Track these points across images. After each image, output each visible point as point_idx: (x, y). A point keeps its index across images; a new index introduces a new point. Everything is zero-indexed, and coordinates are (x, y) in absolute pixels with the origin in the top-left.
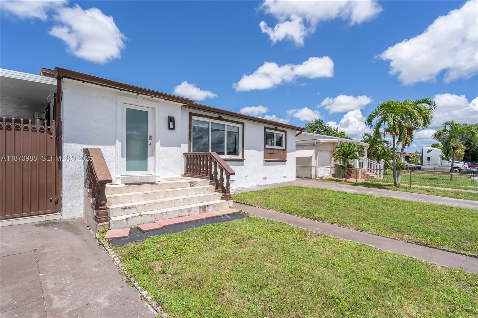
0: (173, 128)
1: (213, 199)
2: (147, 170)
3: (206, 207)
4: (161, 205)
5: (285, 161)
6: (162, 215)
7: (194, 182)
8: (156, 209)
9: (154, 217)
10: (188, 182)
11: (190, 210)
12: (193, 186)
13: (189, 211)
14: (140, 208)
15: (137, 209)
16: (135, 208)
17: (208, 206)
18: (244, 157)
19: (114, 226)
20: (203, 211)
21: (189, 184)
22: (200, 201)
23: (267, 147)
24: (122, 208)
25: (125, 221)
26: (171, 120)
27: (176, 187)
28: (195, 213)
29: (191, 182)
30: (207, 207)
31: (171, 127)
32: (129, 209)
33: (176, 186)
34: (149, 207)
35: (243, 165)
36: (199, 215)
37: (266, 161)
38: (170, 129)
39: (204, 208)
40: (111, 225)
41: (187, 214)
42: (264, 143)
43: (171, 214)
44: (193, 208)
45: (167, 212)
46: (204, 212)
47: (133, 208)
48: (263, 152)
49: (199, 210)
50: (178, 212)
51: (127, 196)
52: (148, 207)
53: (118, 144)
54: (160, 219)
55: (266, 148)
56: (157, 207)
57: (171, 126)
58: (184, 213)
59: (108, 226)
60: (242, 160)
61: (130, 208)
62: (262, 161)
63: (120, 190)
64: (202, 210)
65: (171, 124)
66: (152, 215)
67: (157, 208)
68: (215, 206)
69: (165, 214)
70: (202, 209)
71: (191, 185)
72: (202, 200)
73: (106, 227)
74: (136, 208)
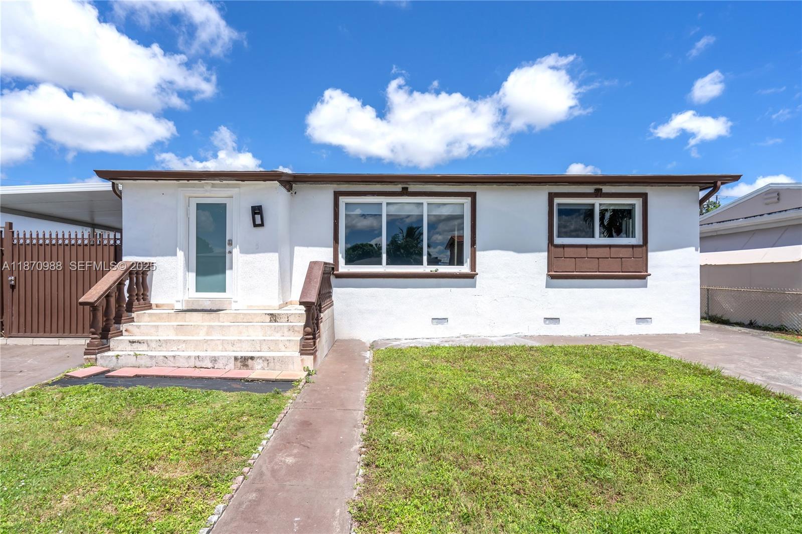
0: (262, 225)
1: (283, 348)
2: (225, 292)
3: (248, 360)
4: (184, 345)
5: (644, 277)
6: (166, 360)
7: (278, 314)
8: (176, 349)
9: (154, 361)
10: (266, 314)
11: (215, 360)
12: (276, 321)
13: (214, 362)
14: (153, 345)
15: (148, 346)
16: (145, 344)
17: (252, 358)
18: (477, 268)
19: (102, 362)
20: (243, 366)
21: (268, 318)
22: (255, 348)
23: (558, 241)
24: (130, 342)
25: (114, 358)
26: (257, 211)
27: (244, 321)
28: (226, 367)
29: (271, 314)
30: (250, 361)
31: (257, 223)
32: (138, 344)
33: (243, 319)
34: (166, 345)
35: (474, 286)
36: (232, 371)
37: (553, 277)
38: (255, 225)
39: (244, 361)
40: (98, 360)
41: (210, 365)
42: (549, 233)
43: (181, 360)
44: (221, 358)
45: (174, 357)
46: (244, 368)
47: (144, 343)
48: (546, 254)
49: (233, 362)
50: (193, 359)
51: (153, 326)
52: (164, 345)
53: (180, 254)
54: (164, 365)
55: (555, 245)
56: (178, 347)
57: (258, 221)
58: (205, 363)
59: (94, 361)
60: (472, 276)
61: (140, 343)
62: (543, 277)
63: (159, 318)
64: (239, 364)
65: (258, 217)
66: (151, 357)
67: (178, 349)
68: (268, 360)
69: (172, 359)
70: (241, 362)
71: (271, 320)
72: (260, 347)
73: (93, 361)
74: (148, 344)
